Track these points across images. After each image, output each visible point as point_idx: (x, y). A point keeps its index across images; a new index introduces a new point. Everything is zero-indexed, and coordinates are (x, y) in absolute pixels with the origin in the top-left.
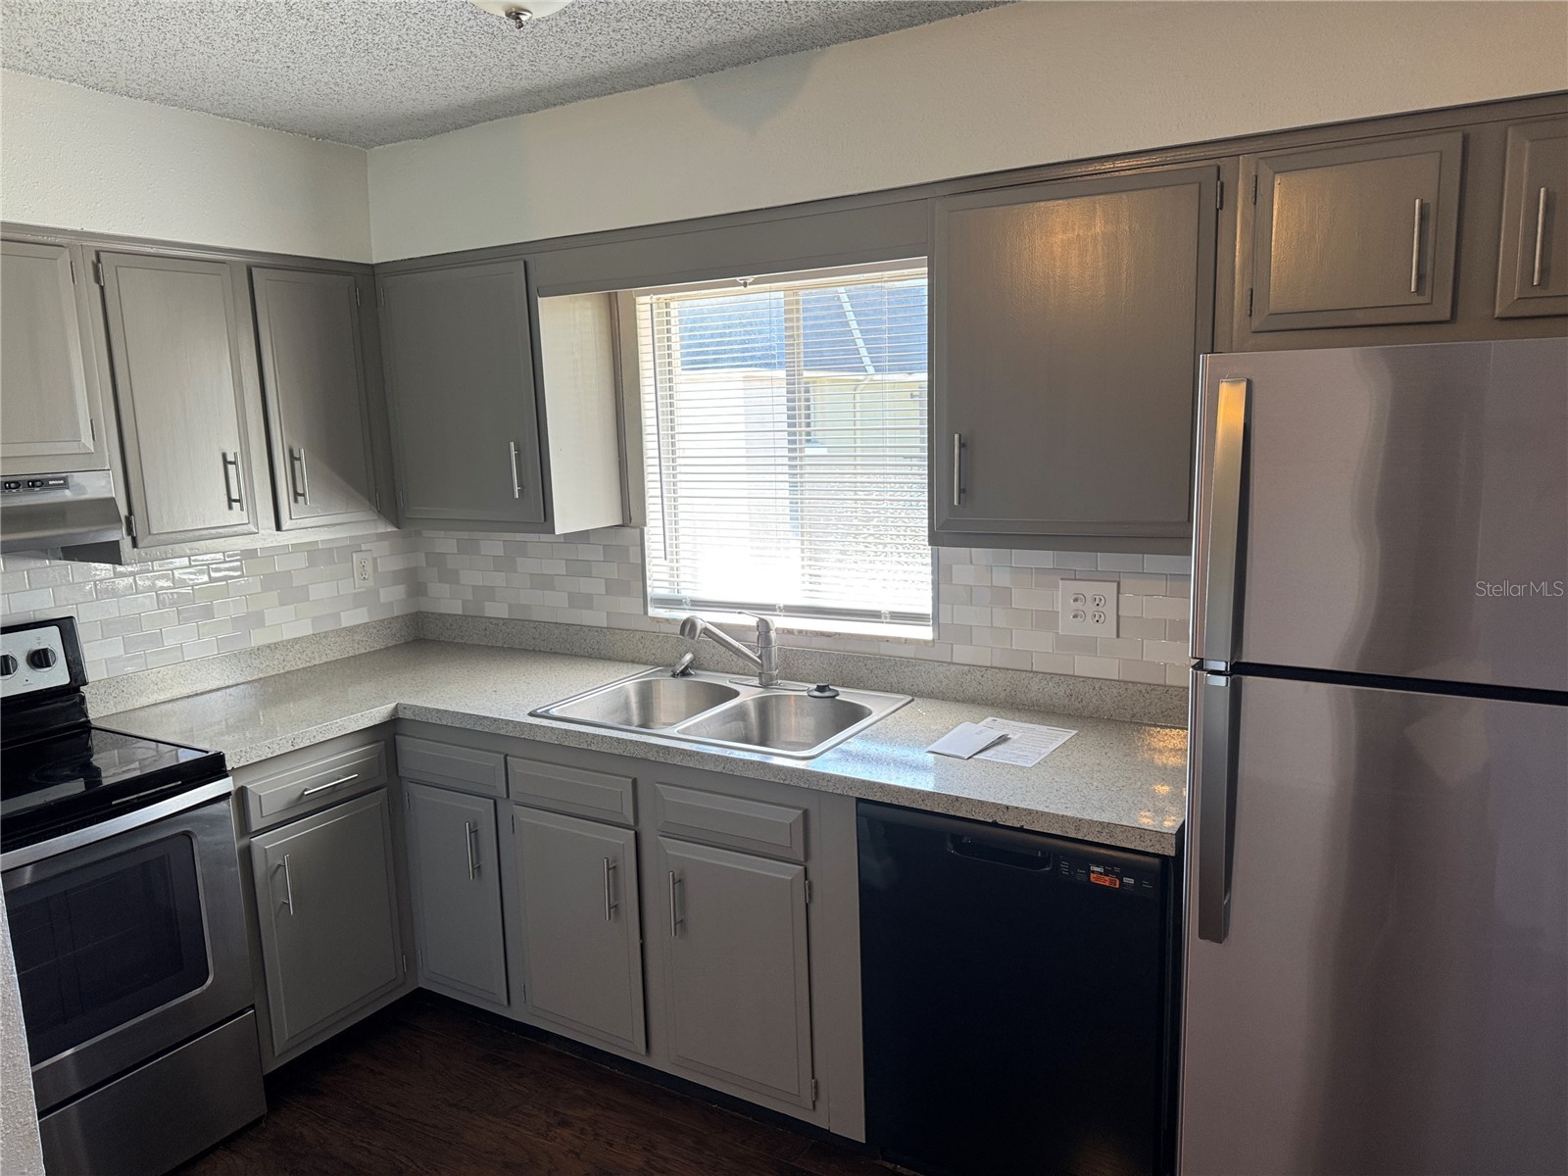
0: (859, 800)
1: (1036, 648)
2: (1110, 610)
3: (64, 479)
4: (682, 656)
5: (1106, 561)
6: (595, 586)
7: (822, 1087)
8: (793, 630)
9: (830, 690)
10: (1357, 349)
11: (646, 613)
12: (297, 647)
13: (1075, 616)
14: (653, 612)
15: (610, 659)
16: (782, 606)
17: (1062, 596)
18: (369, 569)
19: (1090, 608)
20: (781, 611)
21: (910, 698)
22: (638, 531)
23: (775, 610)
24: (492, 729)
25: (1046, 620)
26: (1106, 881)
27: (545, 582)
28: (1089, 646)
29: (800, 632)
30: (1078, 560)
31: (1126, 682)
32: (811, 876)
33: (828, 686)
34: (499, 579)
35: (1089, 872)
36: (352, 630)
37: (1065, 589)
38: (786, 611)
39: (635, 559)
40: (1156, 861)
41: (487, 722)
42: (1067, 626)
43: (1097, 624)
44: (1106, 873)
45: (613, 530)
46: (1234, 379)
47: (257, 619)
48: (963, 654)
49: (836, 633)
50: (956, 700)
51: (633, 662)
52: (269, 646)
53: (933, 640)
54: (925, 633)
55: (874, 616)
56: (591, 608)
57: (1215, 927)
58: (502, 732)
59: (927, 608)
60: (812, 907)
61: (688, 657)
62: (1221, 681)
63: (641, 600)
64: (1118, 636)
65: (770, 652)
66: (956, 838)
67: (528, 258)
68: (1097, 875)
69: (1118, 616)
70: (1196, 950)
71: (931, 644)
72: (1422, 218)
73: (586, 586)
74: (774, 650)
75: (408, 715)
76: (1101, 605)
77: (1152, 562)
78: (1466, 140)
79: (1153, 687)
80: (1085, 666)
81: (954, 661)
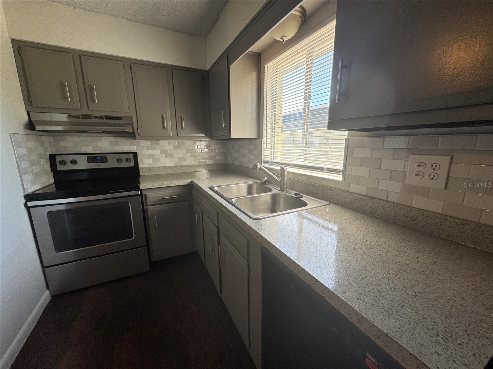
3: (121, 118)
8: (295, 173)
9: (300, 195)
12: (194, 167)
13: (417, 175)
16: (293, 164)
18: (214, 151)
20: (293, 166)
21: (328, 203)
23: (291, 166)
31: (446, 216)
33: (299, 193)
36: (208, 165)
38: (294, 166)
43: (432, 180)
47: (184, 159)
48: (354, 188)
49: (308, 175)
52: (186, 166)
53: (342, 181)
55: (320, 169)
64: (446, 188)
65: (284, 179)
69: (448, 177)
71: (341, 183)
74: (286, 179)
76: (436, 169)
81: (349, 191)
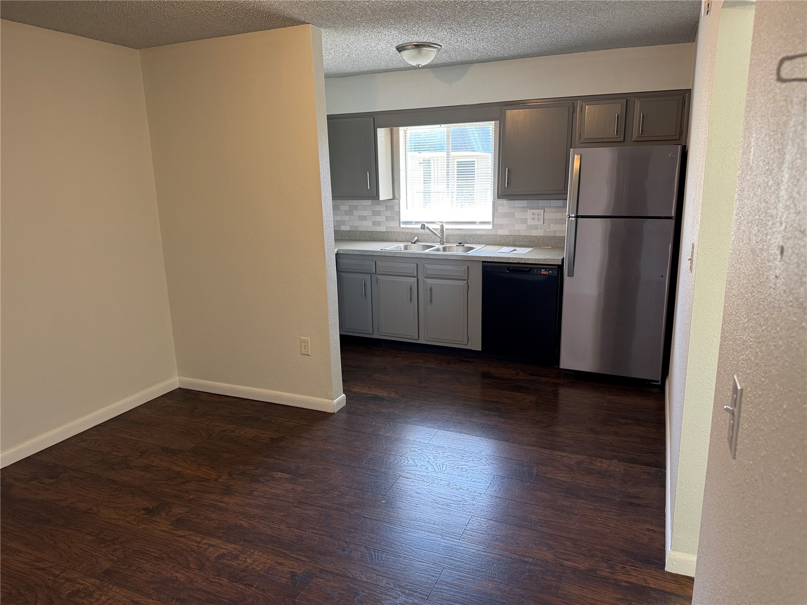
0: (483, 262)
1: (521, 229)
2: (542, 217)
4: (414, 238)
5: (541, 203)
6: (382, 219)
7: (470, 338)
10: (609, 148)
11: (400, 226)
14: (402, 226)
15: (387, 241)
17: (529, 214)
19: (536, 217)
22: (398, 201)
24: (371, 254)
25: (524, 221)
26: (545, 273)
27: (363, 218)
28: (536, 227)
29: (451, 229)
30: (534, 203)
32: (469, 283)
34: (347, 218)
35: (541, 271)
37: (530, 212)
39: (396, 209)
40: (556, 267)
41: (369, 252)
42: (530, 222)
44: (545, 271)
45: (389, 201)
46: (578, 154)
50: (498, 245)
51: (395, 241)
54: (490, 227)
56: (380, 226)
57: (571, 274)
58: (375, 254)
59: (490, 220)
60: (469, 291)
61: (416, 238)
62: (574, 219)
63: (398, 222)
66: (508, 268)
67: (374, 116)
68: (543, 272)
70: (566, 278)
72: (618, 118)
73: (378, 218)
75: (342, 252)
77: (554, 203)
78: (627, 100)
79: (552, 237)
80: (534, 233)
